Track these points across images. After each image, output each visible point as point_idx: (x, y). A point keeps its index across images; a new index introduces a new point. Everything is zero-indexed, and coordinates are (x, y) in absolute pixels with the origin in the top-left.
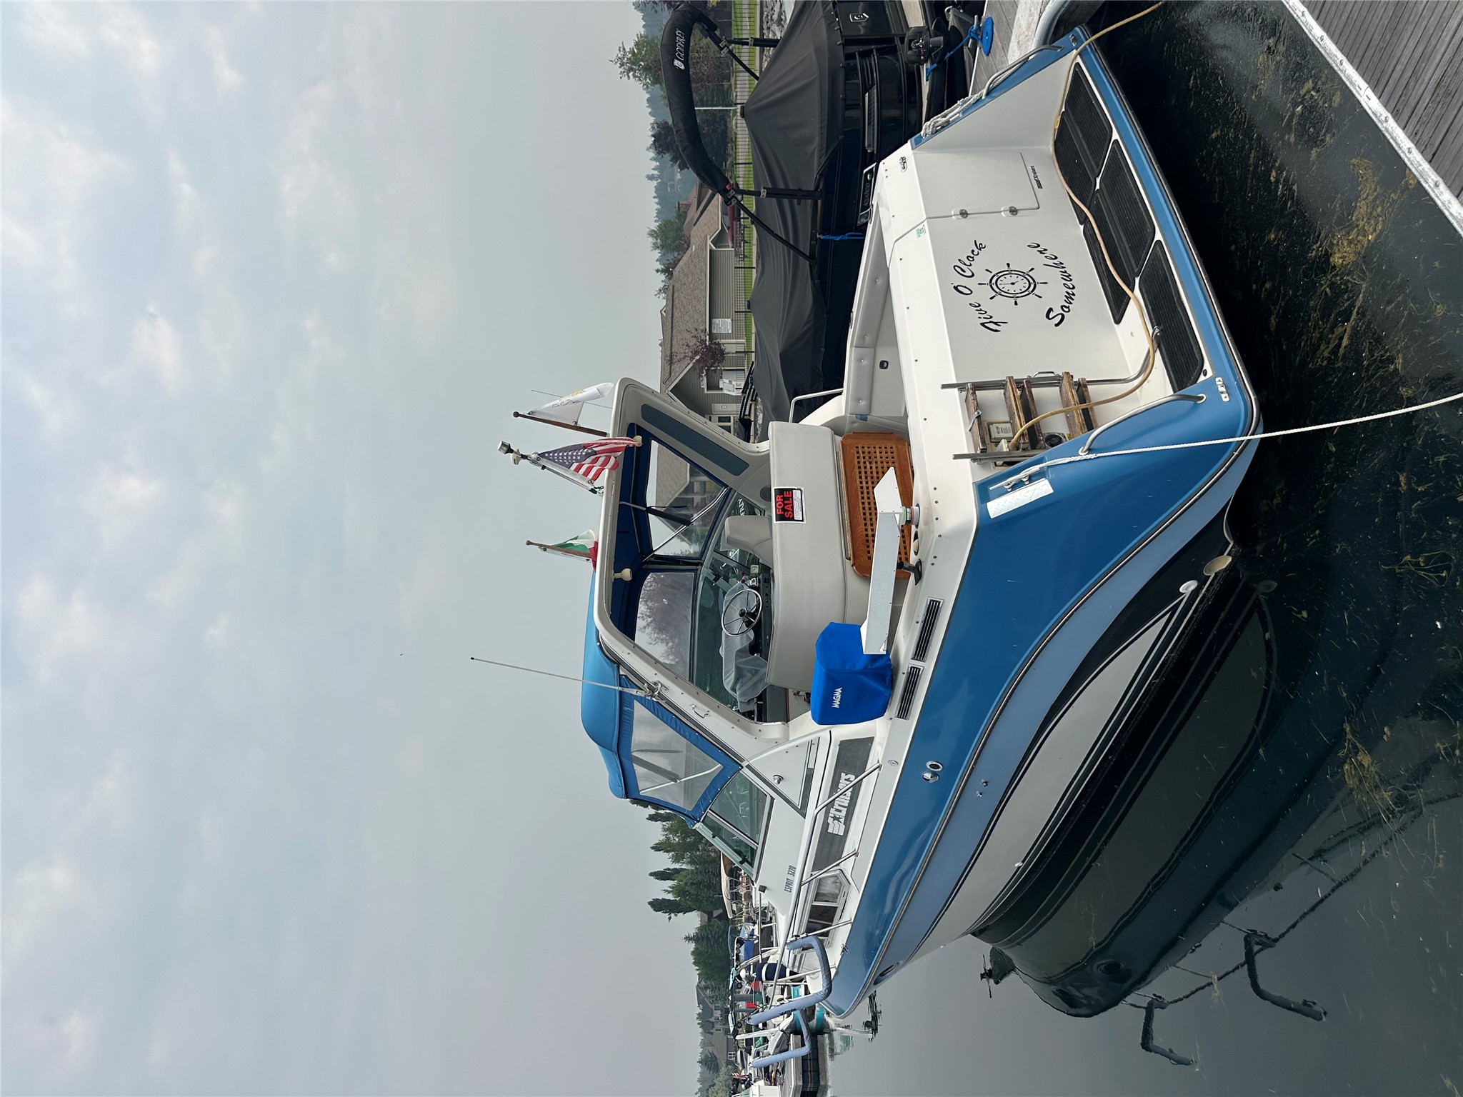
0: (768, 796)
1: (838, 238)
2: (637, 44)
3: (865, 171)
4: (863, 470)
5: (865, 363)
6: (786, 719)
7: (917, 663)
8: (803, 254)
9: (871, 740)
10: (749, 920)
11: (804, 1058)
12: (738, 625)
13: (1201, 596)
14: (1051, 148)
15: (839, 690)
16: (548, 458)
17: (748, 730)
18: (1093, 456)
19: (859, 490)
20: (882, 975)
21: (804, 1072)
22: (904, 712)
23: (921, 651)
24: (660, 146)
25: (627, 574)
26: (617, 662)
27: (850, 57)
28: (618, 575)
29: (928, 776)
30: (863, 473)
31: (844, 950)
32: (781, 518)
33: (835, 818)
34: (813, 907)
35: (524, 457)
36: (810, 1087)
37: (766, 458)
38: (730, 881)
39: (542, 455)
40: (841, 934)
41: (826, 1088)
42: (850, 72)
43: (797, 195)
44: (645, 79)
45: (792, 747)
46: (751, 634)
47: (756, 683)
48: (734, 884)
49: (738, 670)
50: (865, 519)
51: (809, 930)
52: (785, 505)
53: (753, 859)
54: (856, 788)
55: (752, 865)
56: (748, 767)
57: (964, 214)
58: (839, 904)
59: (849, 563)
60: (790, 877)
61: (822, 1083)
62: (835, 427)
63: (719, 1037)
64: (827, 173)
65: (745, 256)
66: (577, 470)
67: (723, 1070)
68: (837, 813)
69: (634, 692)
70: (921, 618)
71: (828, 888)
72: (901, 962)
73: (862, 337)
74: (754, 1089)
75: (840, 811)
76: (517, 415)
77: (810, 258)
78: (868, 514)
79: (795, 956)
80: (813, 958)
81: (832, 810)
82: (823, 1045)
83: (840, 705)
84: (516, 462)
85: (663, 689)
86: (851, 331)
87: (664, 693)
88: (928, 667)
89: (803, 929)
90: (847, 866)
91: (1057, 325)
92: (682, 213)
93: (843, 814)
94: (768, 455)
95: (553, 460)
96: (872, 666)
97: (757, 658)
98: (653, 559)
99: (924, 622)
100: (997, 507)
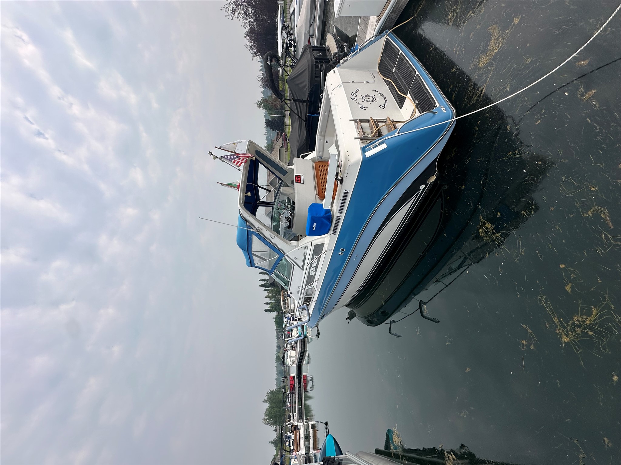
0: (293, 265)
1: (313, 115)
2: (262, 100)
3: (321, 95)
4: (321, 171)
5: (322, 141)
6: (298, 240)
7: (339, 215)
8: (303, 120)
9: (324, 244)
10: (288, 313)
11: (301, 340)
12: (285, 221)
13: (425, 191)
14: (377, 69)
15: (315, 224)
16: (224, 158)
17: (287, 243)
18: (400, 134)
19: (320, 176)
20: (323, 316)
21: (301, 347)
22: (334, 233)
23: (341, 211)
24: (267, 125)
25: (249, 194)
26: (246, 220)
27: (317, 62)
28: (246, 194)
29: (340, 253)
30: (321, 172)
31: (313, 309)
32: (297, 183)
33: (312, 270)
34: (305, 298)
35: (217, 157)
36: (303, 351)
37: (293, 170)
38: (284, 303)
39: (222, 157)
40: (313, 305)
41: (307, 351)
42: (317, 67)
43: (302, 101)
44: (264, 108)
45: (300, 248)
46: (288, 224)
47: (290, 237)
48: (284, 304)
49: (285, 233)
50: (322, 184)
51: (304, 304)
52: (298, 179)
53: (288, 285)
54: (319, 258)
55: (288, 286)
56: (287, 255)
57: (353, 82)
58: (312, 297)
59: (317, 196)
60: (299, 289)
61: (306, 350)
62: (313, 160)
63: (281, 340)
64: (310, 95)
65: (288, 150)
66: (234, 162)
67: (282, 348)
68: (313, 268)
69: (251, 230)
70: (342, 198)
71: (309, 292)
72: (329, 313)
73: (321, 132)
74: (289, 352)
75: (314, 268)
76: (216, 147)
77: (305, 121)
78: (322, 183)
79: (300, 313)
80: (305, 312)
81: (311, 268)
82: (306, 340)
83: (315, 229)
84: (214, 159)
85: (260, 229)
86: (318, 131)
87: (261, 230)
88: (343, 216)
89: (303, 303)
90: (315, 284)
91: (383, 109)
92: (272, 143)
93: (315, 269)
94: (294, 169)
95: (226, 158)
96: (326, 215)
97: (290, 230)
98: (260, 202)
99: (343, 199)
100: (368, 154)
